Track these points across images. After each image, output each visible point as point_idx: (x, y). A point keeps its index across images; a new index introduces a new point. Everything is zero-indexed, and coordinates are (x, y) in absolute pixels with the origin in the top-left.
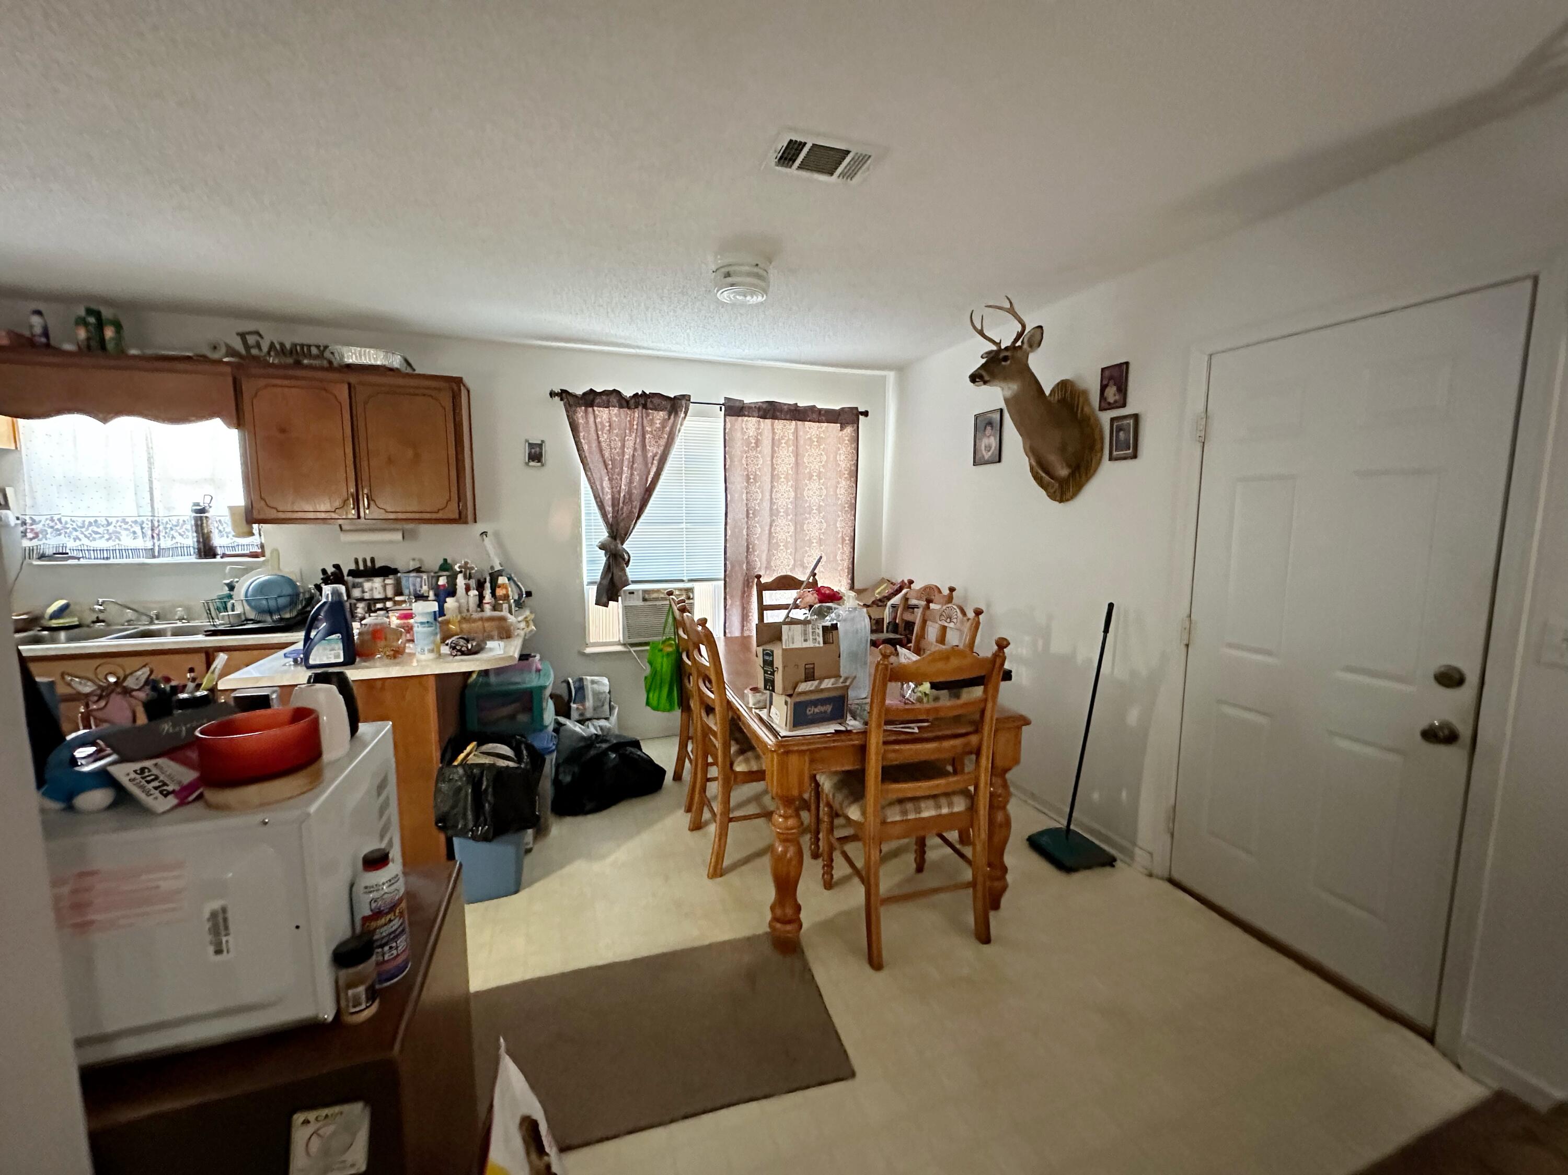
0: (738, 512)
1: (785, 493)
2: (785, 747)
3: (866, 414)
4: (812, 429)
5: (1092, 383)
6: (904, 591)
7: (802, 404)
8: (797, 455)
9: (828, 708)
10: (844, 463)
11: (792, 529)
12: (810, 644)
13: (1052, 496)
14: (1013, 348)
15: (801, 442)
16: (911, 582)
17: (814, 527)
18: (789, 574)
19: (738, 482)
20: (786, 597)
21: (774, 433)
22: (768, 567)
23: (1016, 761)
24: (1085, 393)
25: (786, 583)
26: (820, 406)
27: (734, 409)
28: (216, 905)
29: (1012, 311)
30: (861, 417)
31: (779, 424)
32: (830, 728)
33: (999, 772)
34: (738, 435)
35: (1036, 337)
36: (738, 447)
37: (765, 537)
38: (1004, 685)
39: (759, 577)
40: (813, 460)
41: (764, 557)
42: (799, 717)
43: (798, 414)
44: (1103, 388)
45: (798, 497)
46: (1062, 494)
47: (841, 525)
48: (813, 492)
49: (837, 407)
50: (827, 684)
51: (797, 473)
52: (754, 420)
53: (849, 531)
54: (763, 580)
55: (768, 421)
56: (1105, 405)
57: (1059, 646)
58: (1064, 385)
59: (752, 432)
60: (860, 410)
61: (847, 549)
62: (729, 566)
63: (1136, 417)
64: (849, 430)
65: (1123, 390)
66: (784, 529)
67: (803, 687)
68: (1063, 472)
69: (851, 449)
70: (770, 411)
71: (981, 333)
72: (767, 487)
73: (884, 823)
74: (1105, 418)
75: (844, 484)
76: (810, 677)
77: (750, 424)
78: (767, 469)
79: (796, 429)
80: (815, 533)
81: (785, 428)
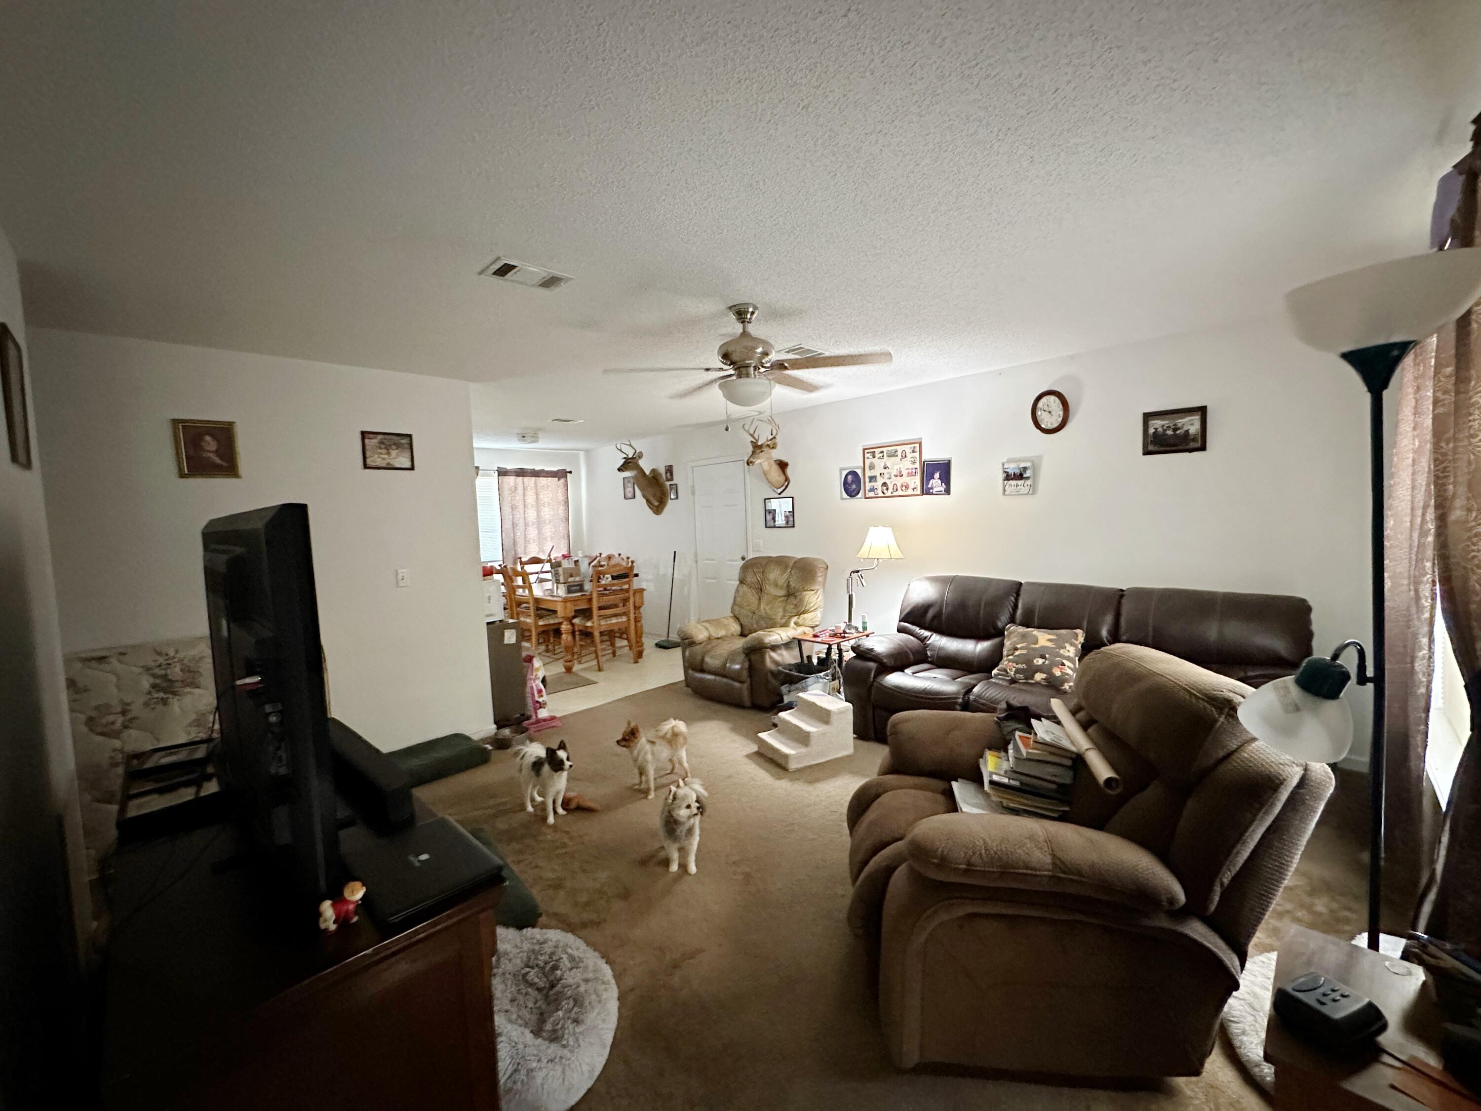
0: (508, 525)
1: (532, 514)
2: (565, 601)
3: (570, 472)
4: (543, 481)
5: (662, 471)
6: (598, 558)
7: (537, 468)
8: (537, 495)
9: (578, 588)
10: (561, 496)
11: (537, 532)
12: (570, 566)
13: (654, 513)
14: (632, 458)
15: (538, 488)
16: (601, 554)
17: (548, 530)
18: (537, 556)
19: (507, 509)
20: (536, 567)
21: (524, 484)
22: (525, 553)
23: (643, 604)
24: (660, 475)
25: (535, 561)
26: (547, 469)
27: (502, 473)
28: (488, 595)
29: (630, 445)
30: (568, 474)
31: (526, 479)
32: (579, 594)
33: (637, 608)
34: (505, 485)
35: (640, 456)
36: (506, 492)
37: (523, 537)
38: (635, 578)
39: (520, 558)
40: (545, 497)
41: (523, 547)
42: (569, 591)
43: (536, 474)
44: (666, 473)
45: (539, 516)
46: (658, 511)
47: (562, 529)
48: (546, 513)
49: (555, 469)
50: (577, 579)
51: (537, 503)
52: (513, 478)
53: (565, 532)
54: (523, 560)
55: (521, 478)
56: (668, 480)
57: (662, 571)
58: (653, 471)
59: (512, 484)
60: (568, 470)
61: (566, 541)
62: (505, 553)
63: (676, 485)
64: (562, 480)
65: (672, 475)
66: (532, 532)
67: (571, 579)
68: (656, 504)
69: (564, 490)
70: (521, 473)
71: (620, 450)
72: (522, 511)
73: (600, 625)
74: (668, 483)
75: (561, 510)
76: (571, 576)
77: (511, 480)
78: (521, 503)
79: (535, 483)
80: (548, 534)
81: (530, 481)
